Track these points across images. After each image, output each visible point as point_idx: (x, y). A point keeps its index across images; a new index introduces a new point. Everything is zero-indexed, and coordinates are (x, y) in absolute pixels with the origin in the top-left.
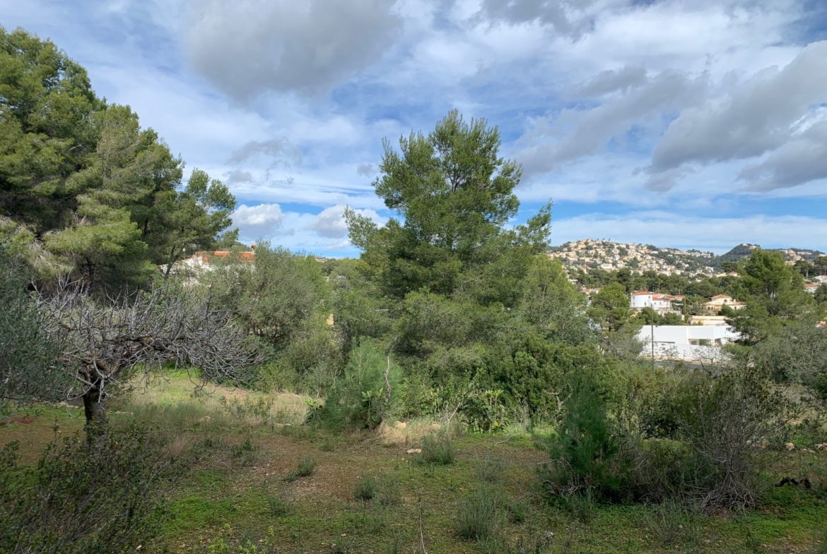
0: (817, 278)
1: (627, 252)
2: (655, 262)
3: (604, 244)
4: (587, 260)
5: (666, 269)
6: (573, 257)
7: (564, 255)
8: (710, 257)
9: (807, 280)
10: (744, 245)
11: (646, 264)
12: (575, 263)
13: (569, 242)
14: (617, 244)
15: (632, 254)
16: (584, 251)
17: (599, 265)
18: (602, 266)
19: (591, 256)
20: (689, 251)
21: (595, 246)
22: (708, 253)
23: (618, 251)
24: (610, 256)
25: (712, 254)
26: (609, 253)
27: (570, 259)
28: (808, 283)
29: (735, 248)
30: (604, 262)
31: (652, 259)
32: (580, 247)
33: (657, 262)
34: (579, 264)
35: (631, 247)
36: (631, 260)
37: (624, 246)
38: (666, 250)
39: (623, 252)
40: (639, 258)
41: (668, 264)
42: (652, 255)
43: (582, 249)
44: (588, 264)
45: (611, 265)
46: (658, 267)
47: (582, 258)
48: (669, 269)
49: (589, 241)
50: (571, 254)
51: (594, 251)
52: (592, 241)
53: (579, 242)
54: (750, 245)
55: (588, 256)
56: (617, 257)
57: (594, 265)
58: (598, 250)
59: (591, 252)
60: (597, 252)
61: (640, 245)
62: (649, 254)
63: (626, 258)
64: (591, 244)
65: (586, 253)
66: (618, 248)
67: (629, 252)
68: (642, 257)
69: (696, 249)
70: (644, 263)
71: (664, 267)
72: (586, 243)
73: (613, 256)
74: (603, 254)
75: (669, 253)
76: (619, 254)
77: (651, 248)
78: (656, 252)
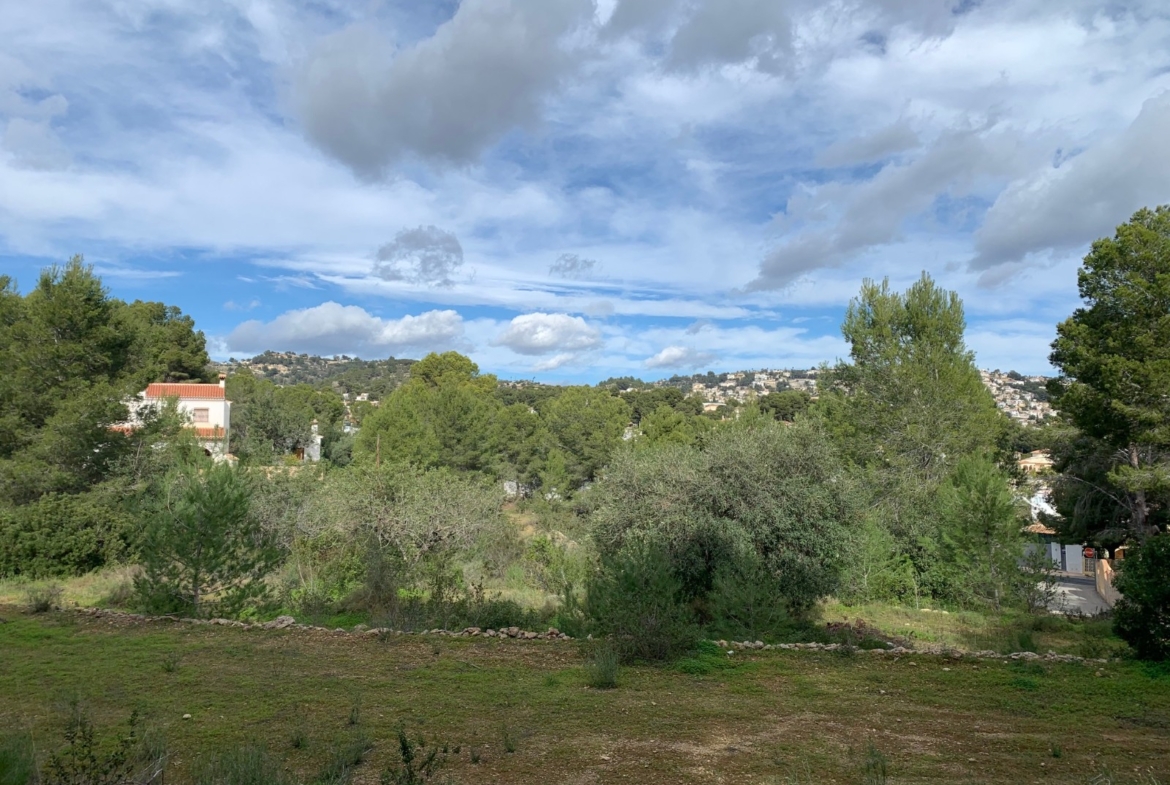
38: (1036, 380)
68: (998, 389)
77: (1014, 376)
78: (1021, 383)
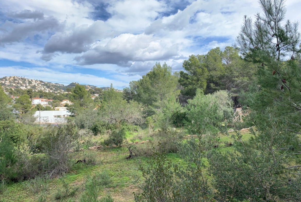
0: (95, 95)
1: (32, 83)
2: (42, 87)
3: (22, 79)
4: (14, 85)
5: (47, 90)
6: (7, 83)
7: (3, 82)
8: (62, 86)
9: (92, 95)
10: (74, 83)
11: (39, 88)
12: (8, 86)
13: (6, 77)
14: (28, 79)
15: (34, 83)
16: (13, 81)
17: (20, 87)
18: (21, 87)
19: (16, 83)
20: (55, 84)
21: (18, 79)
22: (62, 85)
23: (28, 82)
24: (24, 84)
25: (63, 85)
26: (24, 82)
27: (6, 84)
28: (92, 96)
29: (71, 84)
30: (22, 86)
31: (42, 86)
32: (11, 79)
33: (43, 87)
34: (10, 86)
35: (33, 81)
36: (33, 86)
37: (30, 80)
38: (47, 83)
39: (30, 83)
40: (36, 85)
41: (47, 88)
42: (41, 84)
43: (12, 80)
44: (14, 86)
45: (25, 87)
46: (44, 89)
47: (12, 84)
48: (48, 90)
49: (15, 77)
50: (7, 82)
51: (17, 81)
52: (17, 77)
53: (10, 77)
54: (76, 83)
55: (15, 83)
56: (27, 84)
57: (17, 87)
58: (19, 81)
59: (16, 81)
60: (19, 82)
61: (37, 80)
62: (40, 84)
63: (31, 85)
64: (16, 78)
65: (14, 82)
66: (28, 81)
67: (33, 83)
68: (37, 85)
69: (58, 83)
70: (38, 87)
71: (46, 89)
72: (14, 78)
73: (26, 84)
74: (21, 82)
75: (48, 84)
76: (28, 83)
77: (41, 82)
78: (43, 83)
